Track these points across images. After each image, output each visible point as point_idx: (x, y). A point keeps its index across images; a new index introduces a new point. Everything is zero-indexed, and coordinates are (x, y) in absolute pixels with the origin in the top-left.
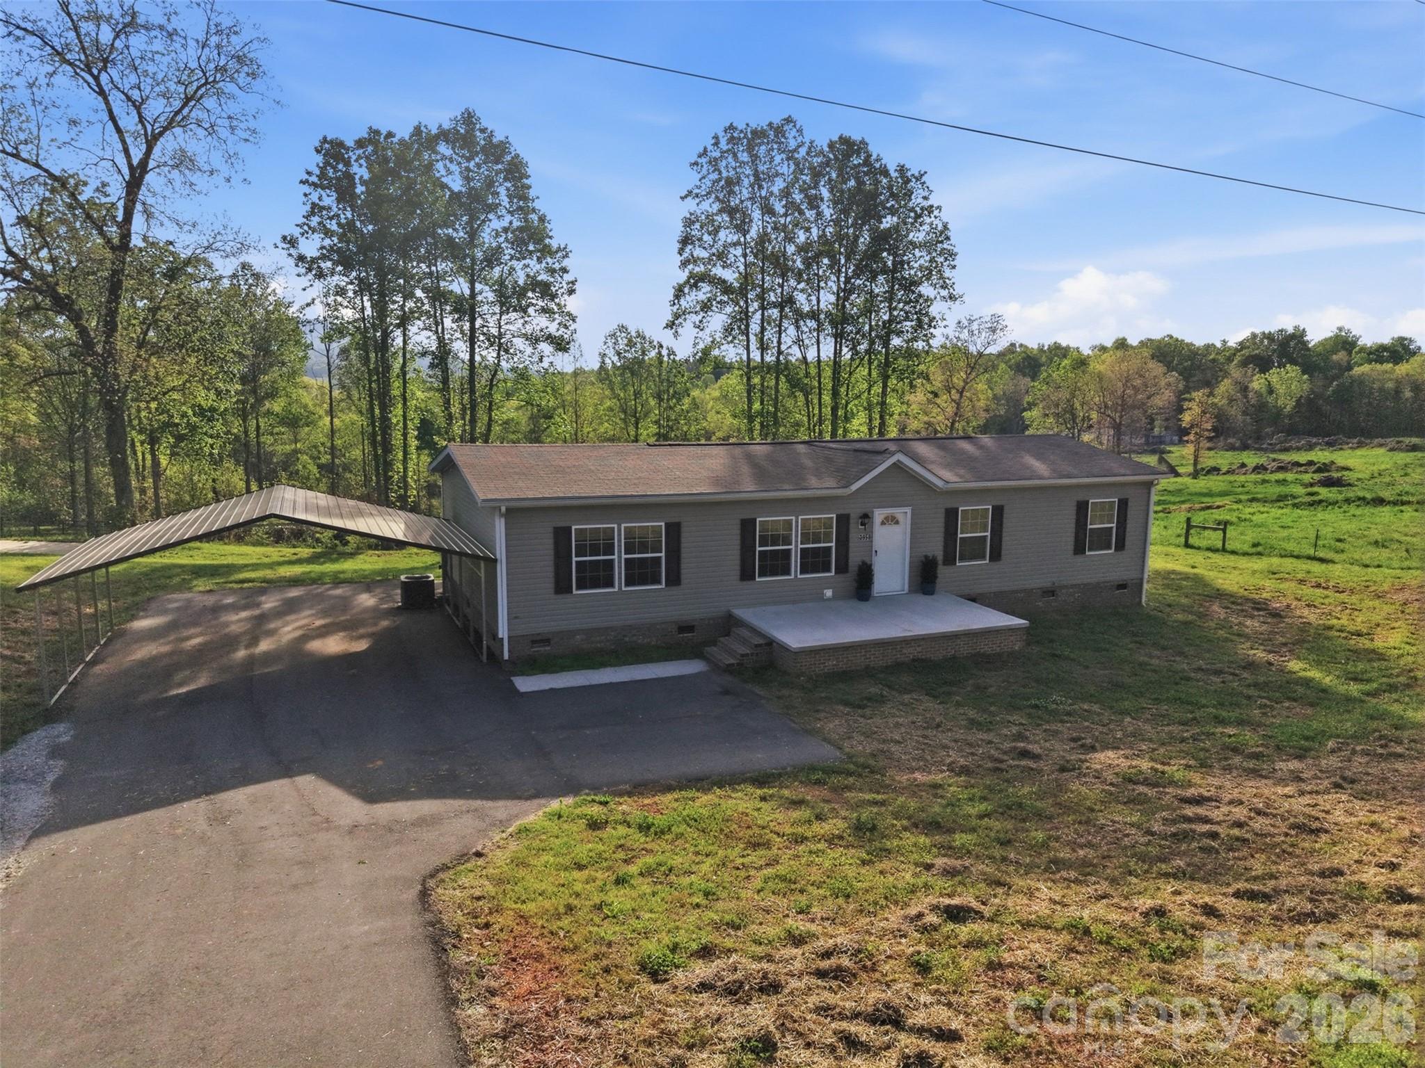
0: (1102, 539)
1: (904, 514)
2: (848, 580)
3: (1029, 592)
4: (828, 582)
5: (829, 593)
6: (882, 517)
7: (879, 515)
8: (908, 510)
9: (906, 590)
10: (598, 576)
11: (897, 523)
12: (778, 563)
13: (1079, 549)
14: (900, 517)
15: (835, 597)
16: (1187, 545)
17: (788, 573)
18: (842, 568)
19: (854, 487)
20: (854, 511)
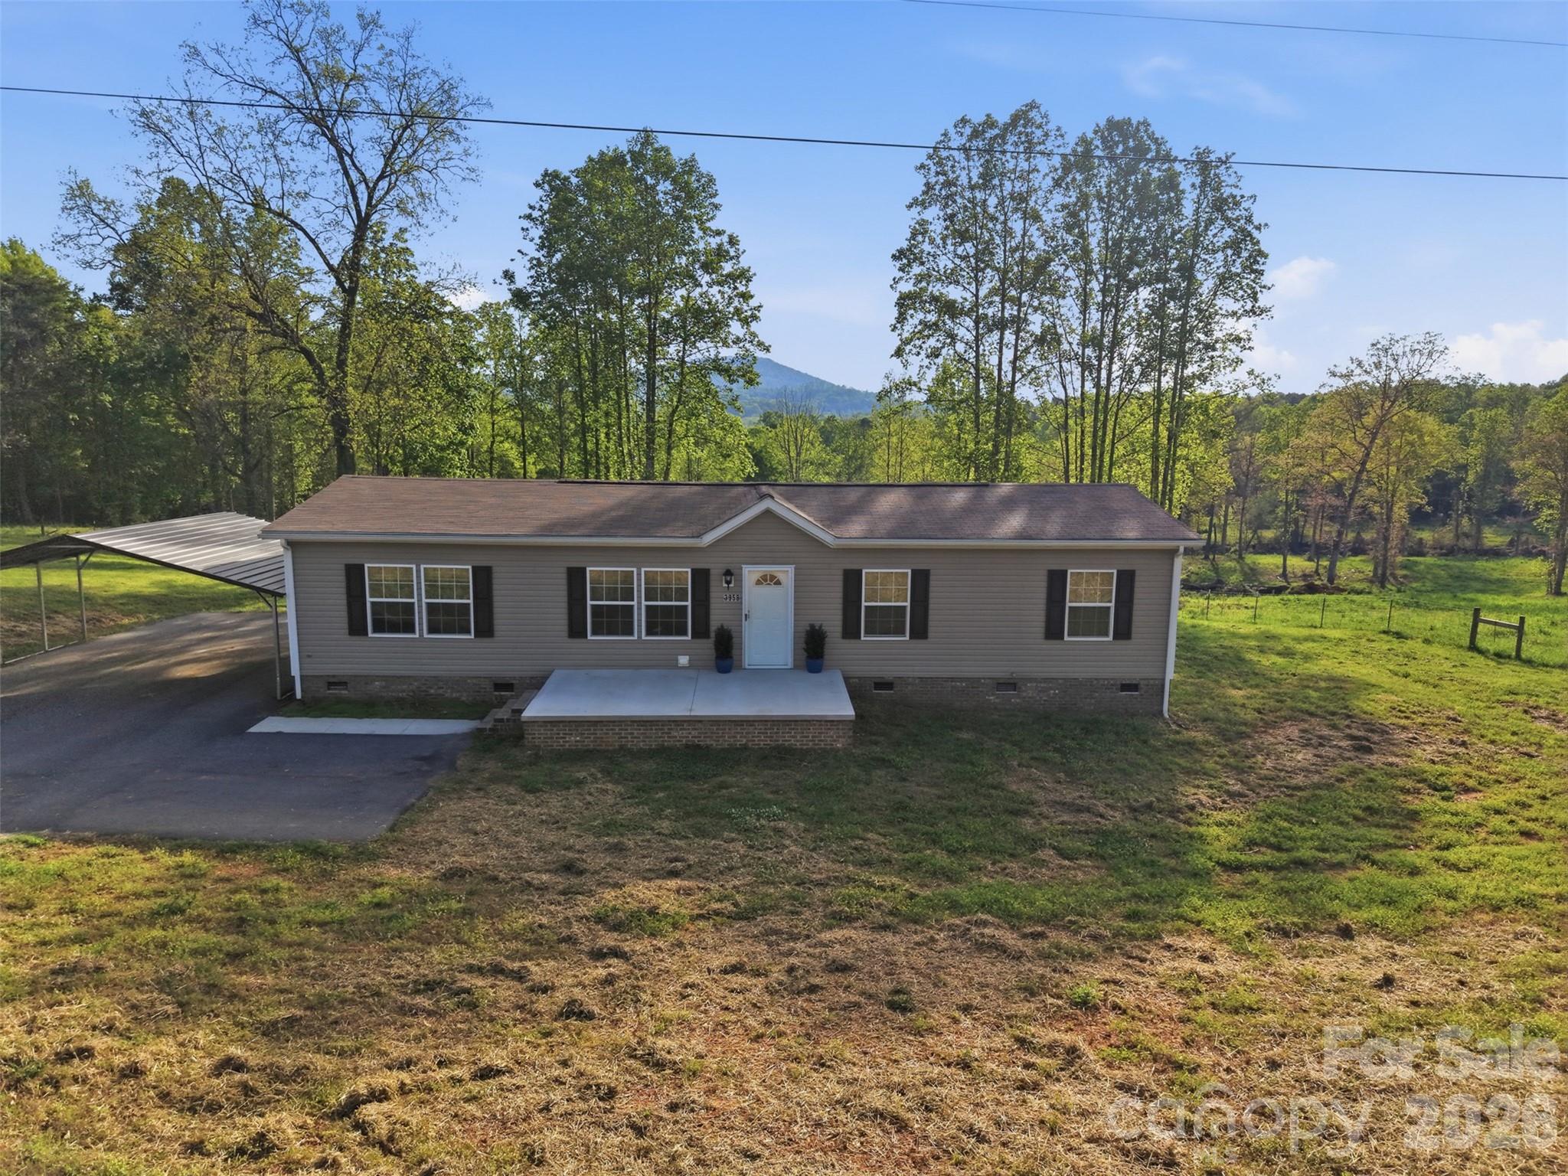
0: (1090, 621)
1: (786, 573)
2: (707, 646)
3: (974, 682)
4: (684, 649)
5: (683, 660)
6: (756, 577)
7: (750, 574)
8: (790, 569)
9: (790, 665)
10: (397, 620)
11: (778, 583)
12: (616, 621)
13: (1053, 631)
14: (781, 577)
15: (691, 666)
16: (1473, 647)
17: (631, 633)
18: (701, 631)
19: (709, 538)
20: (716, 565)
